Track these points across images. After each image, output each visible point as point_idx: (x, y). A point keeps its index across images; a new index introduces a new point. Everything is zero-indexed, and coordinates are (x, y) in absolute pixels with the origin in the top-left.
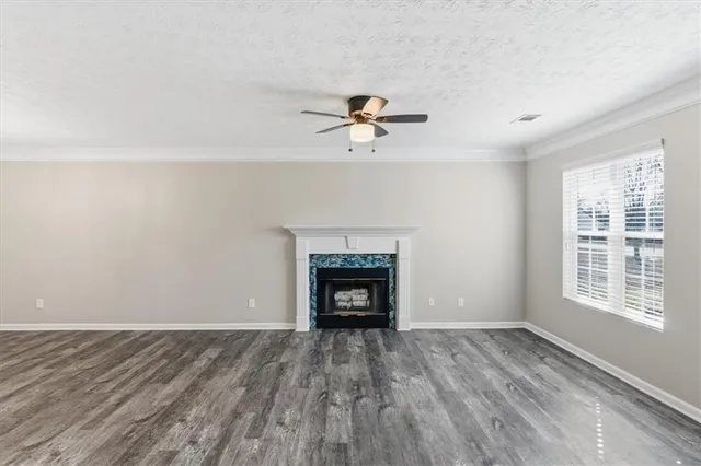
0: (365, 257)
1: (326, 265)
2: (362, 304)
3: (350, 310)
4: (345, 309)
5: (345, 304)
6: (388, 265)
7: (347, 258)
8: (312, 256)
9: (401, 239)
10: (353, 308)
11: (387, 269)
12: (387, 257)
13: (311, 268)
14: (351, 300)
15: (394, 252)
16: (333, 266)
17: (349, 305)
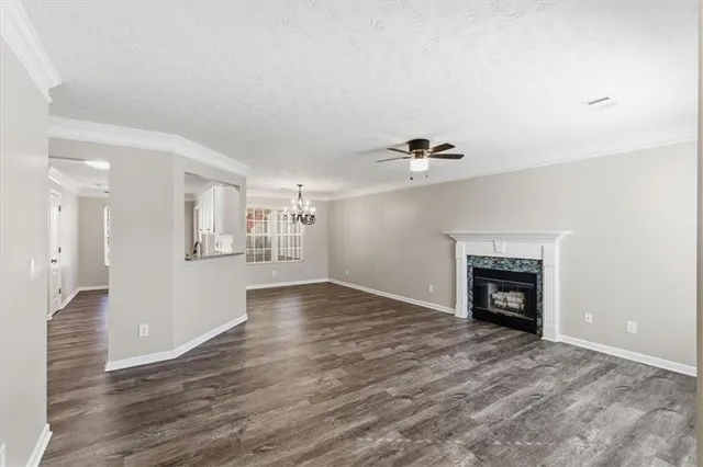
0: (513, 261)
1: (480, 265)
2: (516, 306)
3: (505, 309)
4: (501, 308)
5: (501, 303)
6: (536, 271)
7: (497, 260)
8: (469, 257)
9: (546, 246)
10: (507, 308)
11: (535, 275)
12: (536, 263)
13: (469, 267)
14: (505, 300)
15: (540, 258)
16: (486, 267)
17: (505, 304)
